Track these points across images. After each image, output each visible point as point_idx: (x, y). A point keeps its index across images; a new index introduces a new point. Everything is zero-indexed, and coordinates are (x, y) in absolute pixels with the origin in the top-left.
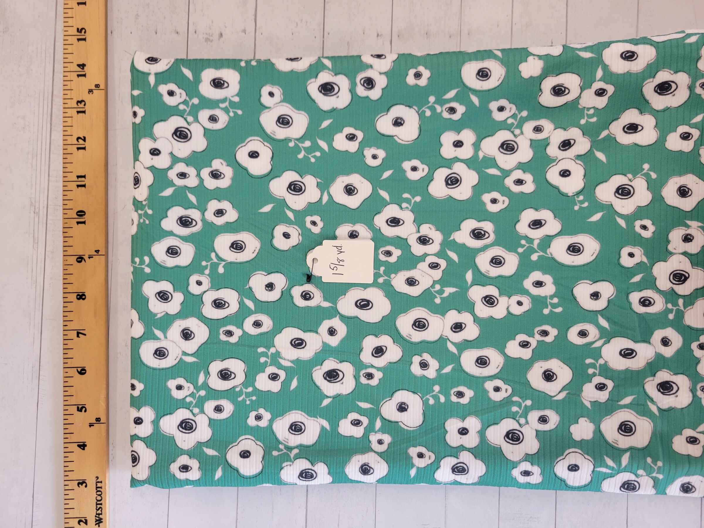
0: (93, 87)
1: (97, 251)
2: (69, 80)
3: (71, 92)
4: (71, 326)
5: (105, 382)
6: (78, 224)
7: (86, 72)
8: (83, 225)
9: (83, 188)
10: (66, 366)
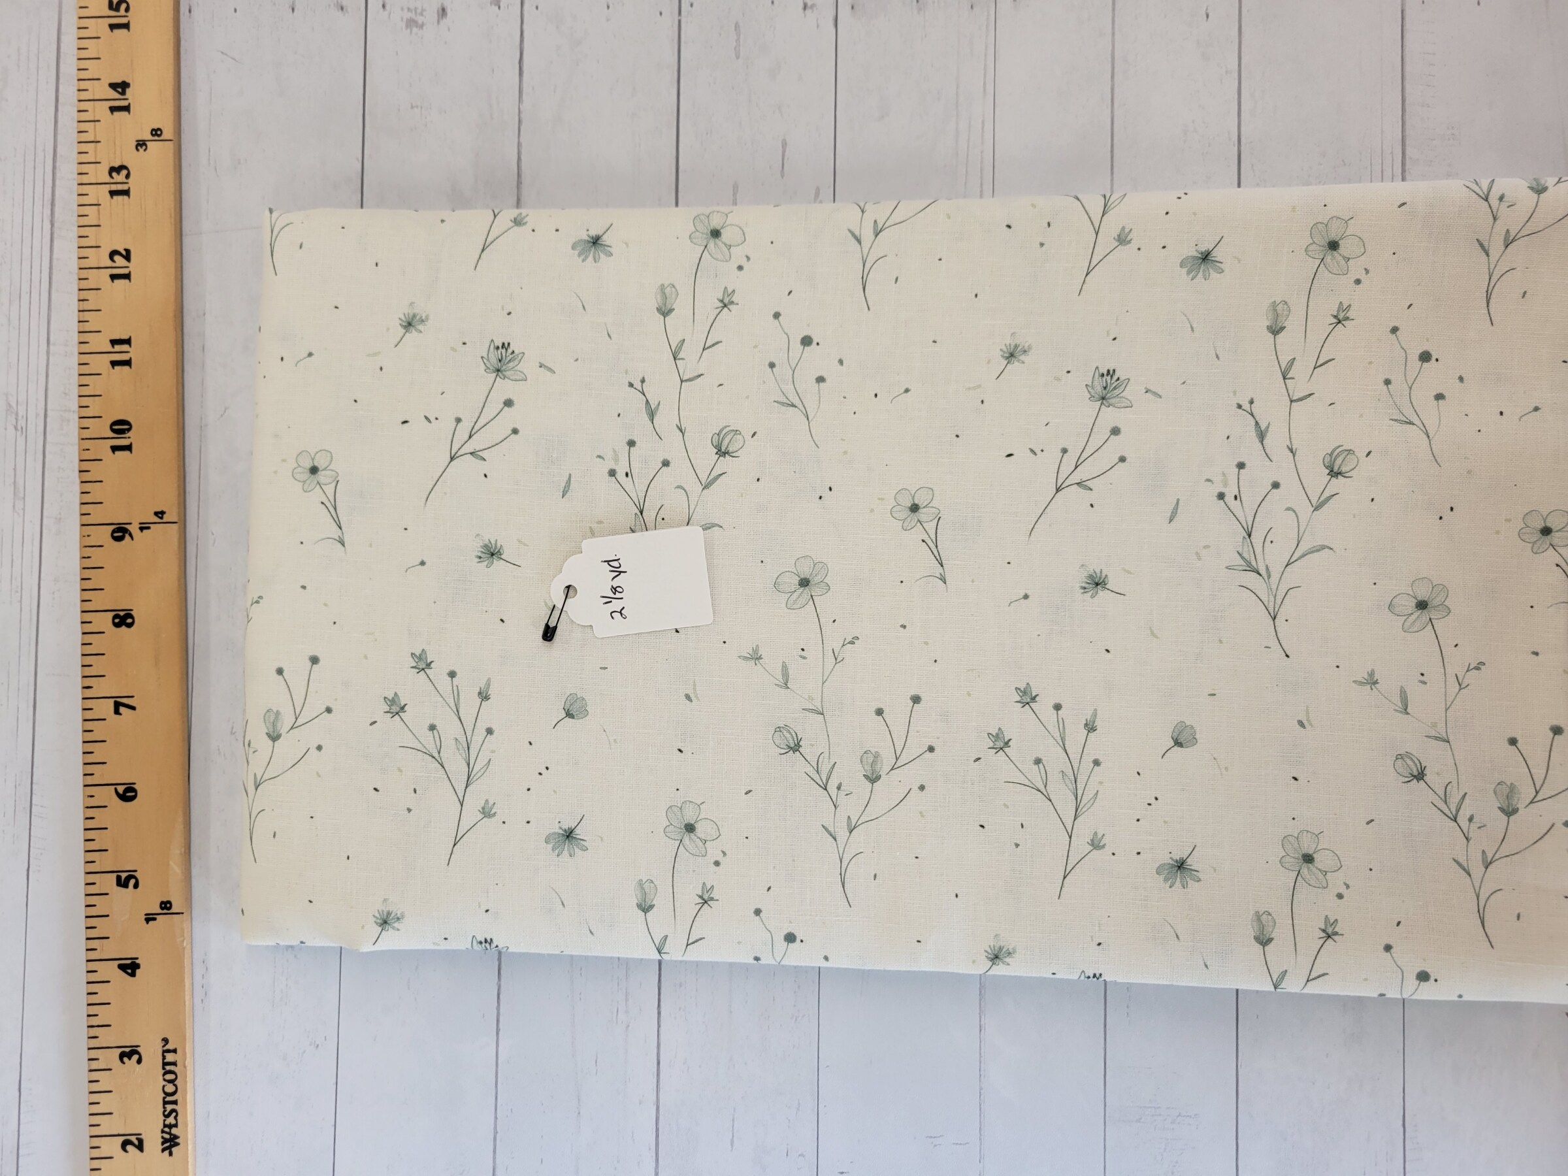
0: (148, 136)
1: (160, 514)
2: (92, 119)
3: (96, 147)
4: (101, 688)
5: (180, 819)
6: (114, 453)
7: (130, 101)
8: (127, 453)
9: (127, 368)
10: (90, 780)
